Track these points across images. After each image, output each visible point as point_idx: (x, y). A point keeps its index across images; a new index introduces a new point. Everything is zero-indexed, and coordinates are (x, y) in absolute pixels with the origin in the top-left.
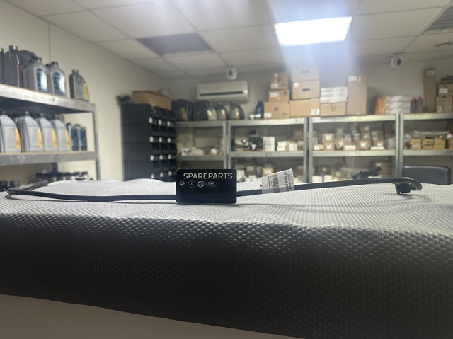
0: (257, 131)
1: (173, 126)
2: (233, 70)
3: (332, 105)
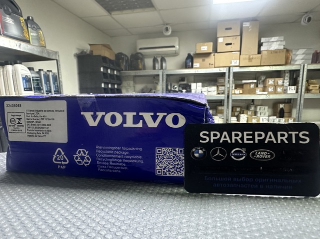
0: (186, 79)
1: (118, 74)
2: (168, 27)
3: (250, 56)
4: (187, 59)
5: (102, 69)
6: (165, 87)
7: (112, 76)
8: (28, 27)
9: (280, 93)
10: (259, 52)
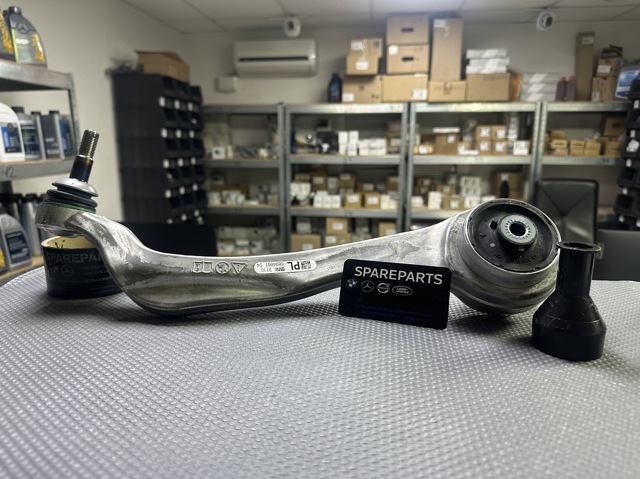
0: (330, 122)
1: (197, 110)
2: (294, 21)
3: (446, 84)
4: (331, 83)
5: (162, 102)
6: (288, 138)
7: (184, 115)
8: (10, 28)
9: (499, 154)
10: (463, 76)
